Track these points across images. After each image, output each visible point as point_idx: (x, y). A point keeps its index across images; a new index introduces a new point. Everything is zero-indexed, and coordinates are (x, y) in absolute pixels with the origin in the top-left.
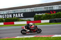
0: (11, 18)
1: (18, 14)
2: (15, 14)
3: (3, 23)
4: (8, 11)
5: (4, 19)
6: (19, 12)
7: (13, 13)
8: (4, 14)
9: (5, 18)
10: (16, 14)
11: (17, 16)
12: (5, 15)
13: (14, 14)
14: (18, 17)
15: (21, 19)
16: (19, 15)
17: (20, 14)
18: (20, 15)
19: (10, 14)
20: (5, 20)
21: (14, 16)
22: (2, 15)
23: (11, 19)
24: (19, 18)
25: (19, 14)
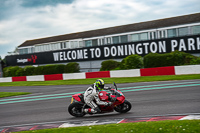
0: (162, 52)
1: (186, 38)
2: (178, 39)
3: (139, 70)
4: (155, 30)
5: (141, 59)
6: (189, 34)
7: (171, 35)
8: (142, 42)
9: (144, 54)
10: (182, 41)
11: (182, 46)
12: (146, 44)
13: (173, 41)
14: (187, 51)
15: (196, 58)
16: (190, 44)
17: (193, 40)
19: (162, 40)
20: (144, 61)
21: (173, 47)
22: (136, 43)
23: (164, 58)
25: (189, 40)
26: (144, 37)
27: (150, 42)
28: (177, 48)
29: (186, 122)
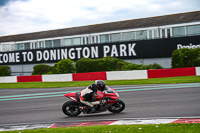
0: (95, 58)
1: (118, 44)
2: (110, 45)
3: (70, 75)
4: (88, 35)
5: (74, 64)
6: (121, 40)
7: (104, 41)
8: (75, 47)
10: (114, 47)
11: (114, 52)
12: (79, 49)
13: (105, 47)
14: (119, 57)
15: (127, 64)
16: (121, 51)
17: (124, 46)
18: (127, 51)
19: (94, 45)
20: (77, 66)
21: (105, 52)
22: (69, 48)
23: (97, 63)
24: (124, 58)
25: (121, 46)
26: (77, 42)
27: (83, 47)
28: (109, 54)
29: (115, 127)
